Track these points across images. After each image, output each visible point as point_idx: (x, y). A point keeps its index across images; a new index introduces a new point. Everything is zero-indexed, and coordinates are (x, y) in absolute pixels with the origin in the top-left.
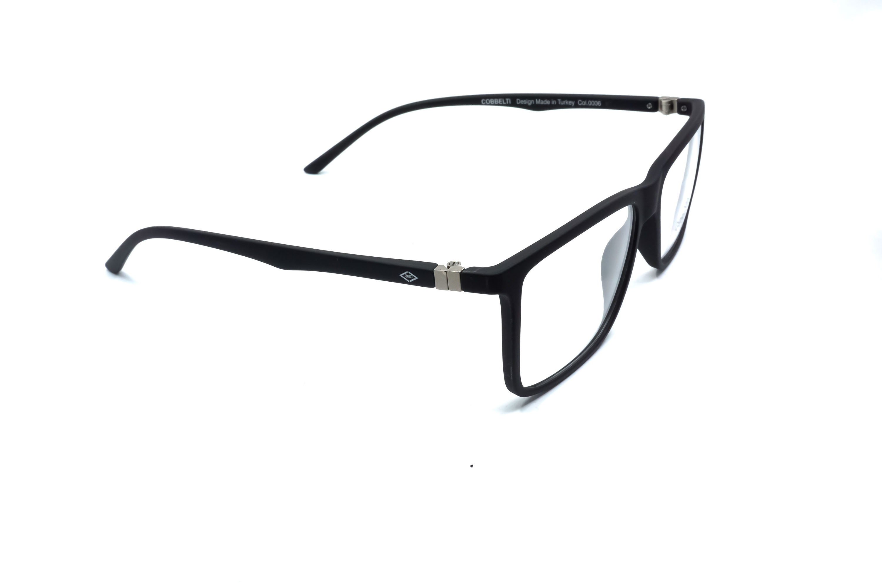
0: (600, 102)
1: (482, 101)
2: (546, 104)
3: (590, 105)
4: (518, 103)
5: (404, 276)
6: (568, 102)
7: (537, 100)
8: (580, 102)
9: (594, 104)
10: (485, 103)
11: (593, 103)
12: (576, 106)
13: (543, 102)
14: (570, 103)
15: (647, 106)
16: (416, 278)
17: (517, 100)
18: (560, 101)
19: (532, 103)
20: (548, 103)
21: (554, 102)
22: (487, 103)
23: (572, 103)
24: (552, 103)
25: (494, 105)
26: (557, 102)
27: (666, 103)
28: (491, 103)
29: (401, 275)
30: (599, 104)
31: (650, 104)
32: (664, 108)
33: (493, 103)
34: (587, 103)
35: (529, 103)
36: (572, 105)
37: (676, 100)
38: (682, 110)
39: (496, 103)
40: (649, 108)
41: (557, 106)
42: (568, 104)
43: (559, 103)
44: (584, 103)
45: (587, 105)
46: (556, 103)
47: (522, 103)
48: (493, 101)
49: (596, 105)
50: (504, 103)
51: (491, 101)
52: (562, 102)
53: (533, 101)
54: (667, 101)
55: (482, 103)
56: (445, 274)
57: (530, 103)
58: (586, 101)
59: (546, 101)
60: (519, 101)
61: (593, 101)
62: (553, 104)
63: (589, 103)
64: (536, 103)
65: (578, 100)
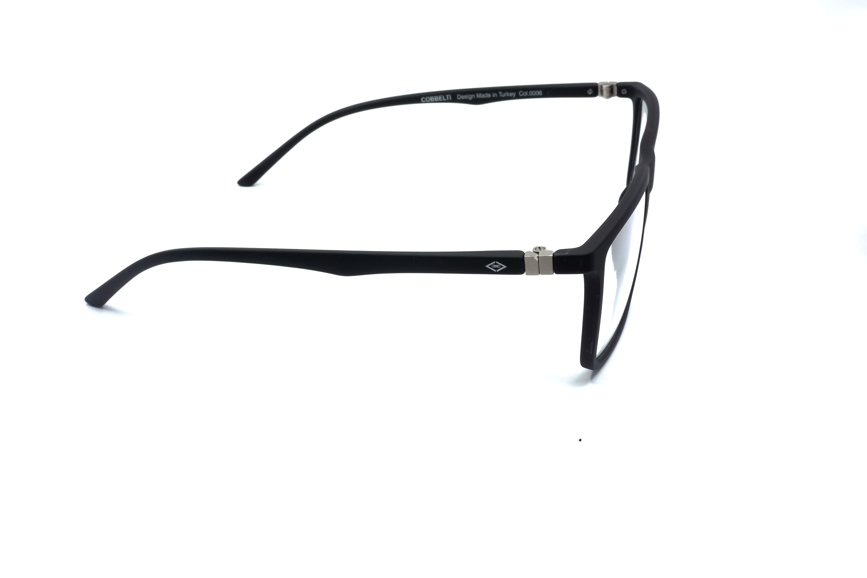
0: (541, 91)
1: (422, 99)
2: (487, 97)
3: (531, 95)
4: (458, 99)
5: (490, 266)
6: (509, 94)
7: (477, 94)
8: (521, 93)
9: (536, 94)
10: (424, 101)
11: (534, 94)
12: (518, 97)
13: (483, 96)
14: (511, 94)
15: (588, 92)
16: (505, 267)
17: (458, 95)
18: (501, 93)
19: (472, 97)
20: (489, 96)
21: (495, 95)
22: (427, 101)
23: (513, 94)
24: (493, 96)
25: (435, 102)
26: (498, 94)
27: (607, 87)
28: (431, 101)
29: (487, 266)
30: (540, 94)
31: (591, 90)
32: (605, 92)
33: (433, 101)
34: (528, 93)
35: (469, 98)
36: (513, 96)
37: (615, 84)
38: (623, 93)
39: (436, 100)
40: (590, 93)
41: (499, 99)
42: (509, 96)
43: (500, 96)
44: (525, 94)
45: (529, 95)
46: (497, 96)
47: (463, 99)
48: (433, 99)
49: (538, 95)
50: (444, 99)
51: (431, 99)
52: (503, 95)
53: (474, 95)
54: (608, 86)
55: (422, 101)
56: (537, 259)
57: (471, 97)
58: (527, 92)
59: (487, 94)
60: (459, 97)
61: (534, 91)
62: (495, 96)
63: (530, 93)
64: (477, 97)
65: (520, 91)
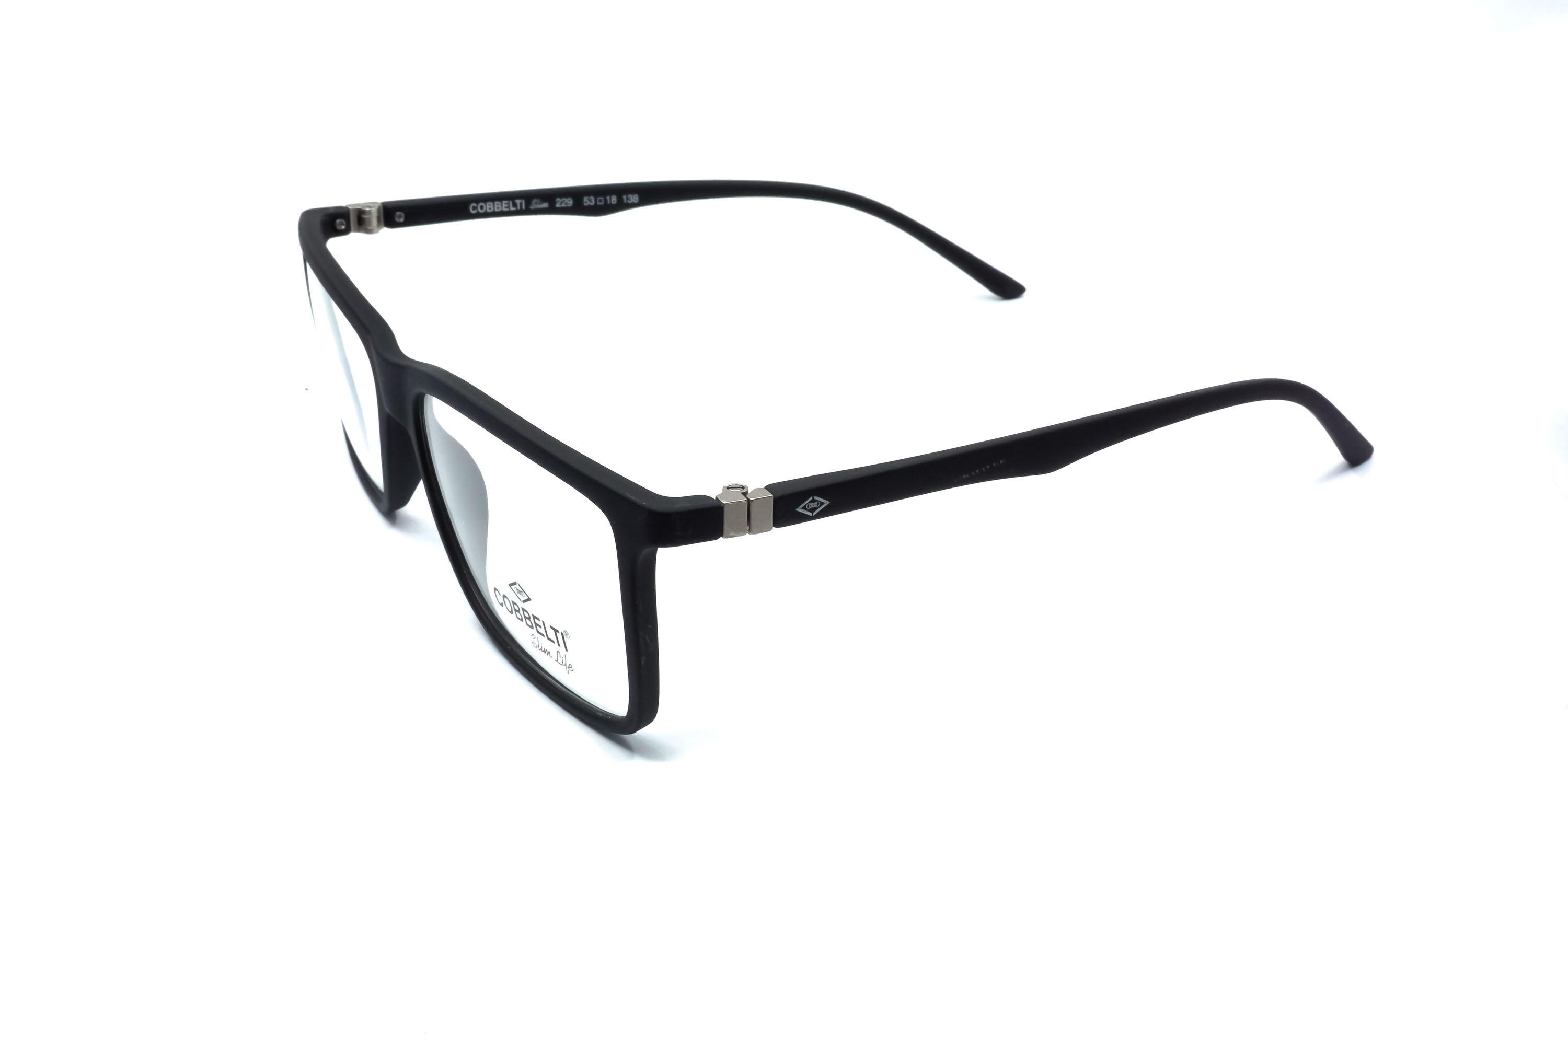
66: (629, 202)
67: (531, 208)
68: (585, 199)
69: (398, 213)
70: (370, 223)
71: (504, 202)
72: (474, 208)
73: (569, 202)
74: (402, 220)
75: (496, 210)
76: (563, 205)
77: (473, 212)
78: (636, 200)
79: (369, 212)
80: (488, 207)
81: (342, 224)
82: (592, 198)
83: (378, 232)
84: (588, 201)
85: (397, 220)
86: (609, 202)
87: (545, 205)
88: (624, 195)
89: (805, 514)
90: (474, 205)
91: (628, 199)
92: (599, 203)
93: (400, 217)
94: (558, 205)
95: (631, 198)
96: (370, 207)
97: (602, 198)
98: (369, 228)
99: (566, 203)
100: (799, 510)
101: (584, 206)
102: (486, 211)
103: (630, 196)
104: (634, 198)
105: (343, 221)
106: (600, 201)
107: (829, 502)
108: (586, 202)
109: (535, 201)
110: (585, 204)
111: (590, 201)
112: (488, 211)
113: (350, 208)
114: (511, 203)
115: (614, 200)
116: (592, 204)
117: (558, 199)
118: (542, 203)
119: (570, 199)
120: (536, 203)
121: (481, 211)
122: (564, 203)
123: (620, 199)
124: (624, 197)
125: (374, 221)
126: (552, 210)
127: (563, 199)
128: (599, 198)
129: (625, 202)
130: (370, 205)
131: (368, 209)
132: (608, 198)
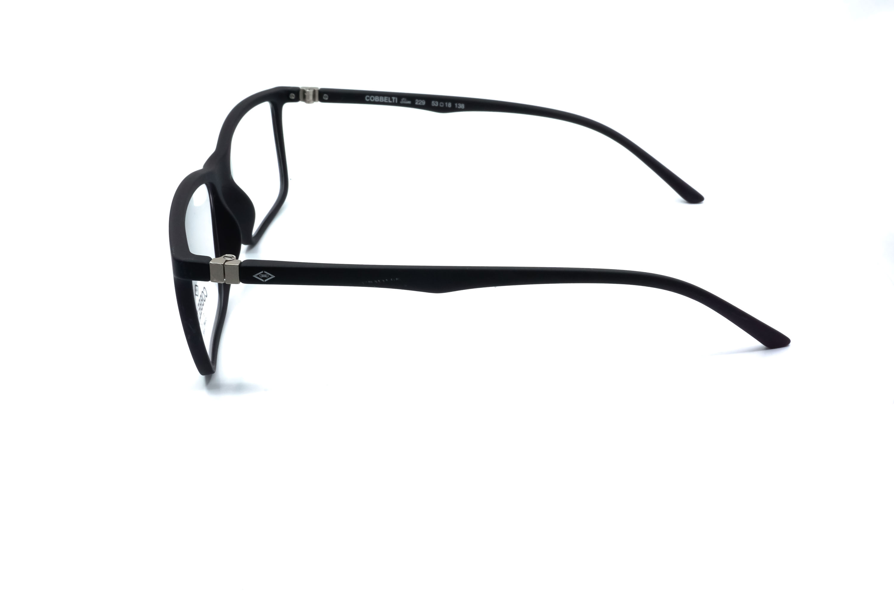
66: (459, 107)
67: (401, 102)
68: (433, 102)
69: (325, 95)
70: (309, 98)
71: (385, 97)
72: (368, 98)
73: (423, 103)
74: (327, 99)
75: (381, 101)
76: (420, 104)
77: (368, 100)
78: (463, 107)
79: (308, 92)
80: (376, 99)
81: (293, 96)
82: (437, 103)
83: (313, 102)
84: (434, 104)
85: (324, 98)
86: (446, 106)
87: (409, 102)
88: (456, 103)
89: (259, 280)
90: (368, 96)
91: (458, 106)
92: (441, 106)
93: (326, 97)
94: (416, 103)
95: (460, 106)
96: (309, 89)
97: (443, 103)
98: (309, 100)
99: (422, 103)
100: (255, 276)
101: (432, 106)
102: (375, 100)
103: (459, 104)
104: (462, 106)
105: (294, 95)
106: (442, 104)
107: (274, 277)
108: (433, 104)
109: (403, 99)
110: (433, 105)
111: (436, 104)
112: (376, 101)
113: (301, 89)
114: (389, 98)
115: (450, 105)
116: (437, 105)
117: (417, 100)
118: (406, 101)
119: (424, 101)
120: (404, 101)
121: (372, 100)
122: (420, 103)
123: (453, 106)
124: (456, 104)
125: (311, 98)
126: (413, 105)
127: (420, 100)
128: (441, 103)
129: (456, 107)
130: (310, 89)
131: (308, 90)
132: (446, 103)
